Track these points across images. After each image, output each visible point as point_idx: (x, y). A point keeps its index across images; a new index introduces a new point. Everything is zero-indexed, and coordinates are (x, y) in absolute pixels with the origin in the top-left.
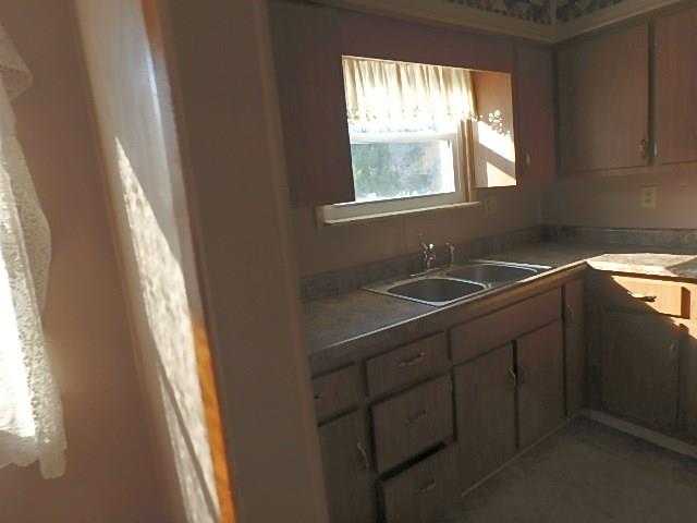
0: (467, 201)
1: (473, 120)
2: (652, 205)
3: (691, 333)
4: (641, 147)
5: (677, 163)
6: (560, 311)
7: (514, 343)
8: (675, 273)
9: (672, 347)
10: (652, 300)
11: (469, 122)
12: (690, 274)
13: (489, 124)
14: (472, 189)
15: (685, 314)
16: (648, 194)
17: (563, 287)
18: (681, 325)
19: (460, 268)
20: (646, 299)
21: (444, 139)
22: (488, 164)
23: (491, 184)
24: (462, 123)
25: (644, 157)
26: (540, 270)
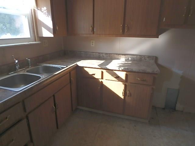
0: (36, 41)
1: (36, 9)
2: (93, 46)
3: (103, 83)
4: (91, 28)
5: (100, 34)
6: (69, 81)
7: (54, 96)
8: (100, 67)
9: (99, 88)
10: (94, 75)
11: (34, 10)
12: (103, 67)
13: (42, 12)
14: (37, 37)
15: (102, 78)
16: (93, 42)
17: (70, 73)
18: (101, 81)
19: (33, 68)
20: (93, 74)
21: (24, 15)
22: (43, 28)
23: (44, 36)
24: (31, 10)
25: (92, 31)
26: (63, 68)
